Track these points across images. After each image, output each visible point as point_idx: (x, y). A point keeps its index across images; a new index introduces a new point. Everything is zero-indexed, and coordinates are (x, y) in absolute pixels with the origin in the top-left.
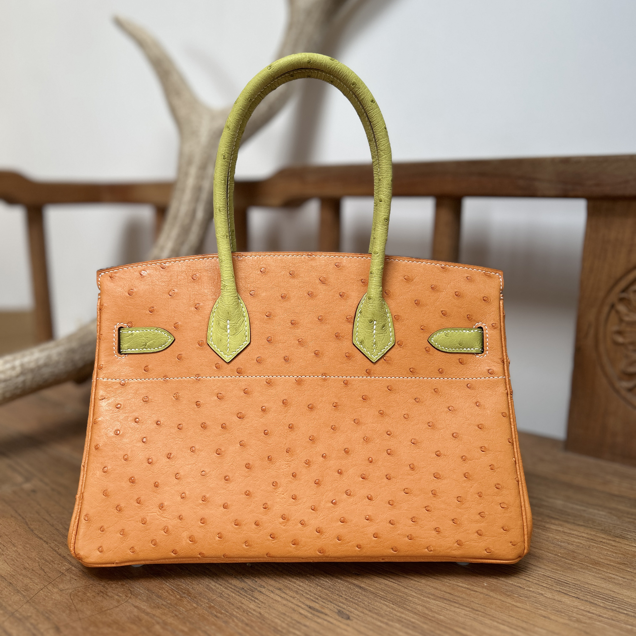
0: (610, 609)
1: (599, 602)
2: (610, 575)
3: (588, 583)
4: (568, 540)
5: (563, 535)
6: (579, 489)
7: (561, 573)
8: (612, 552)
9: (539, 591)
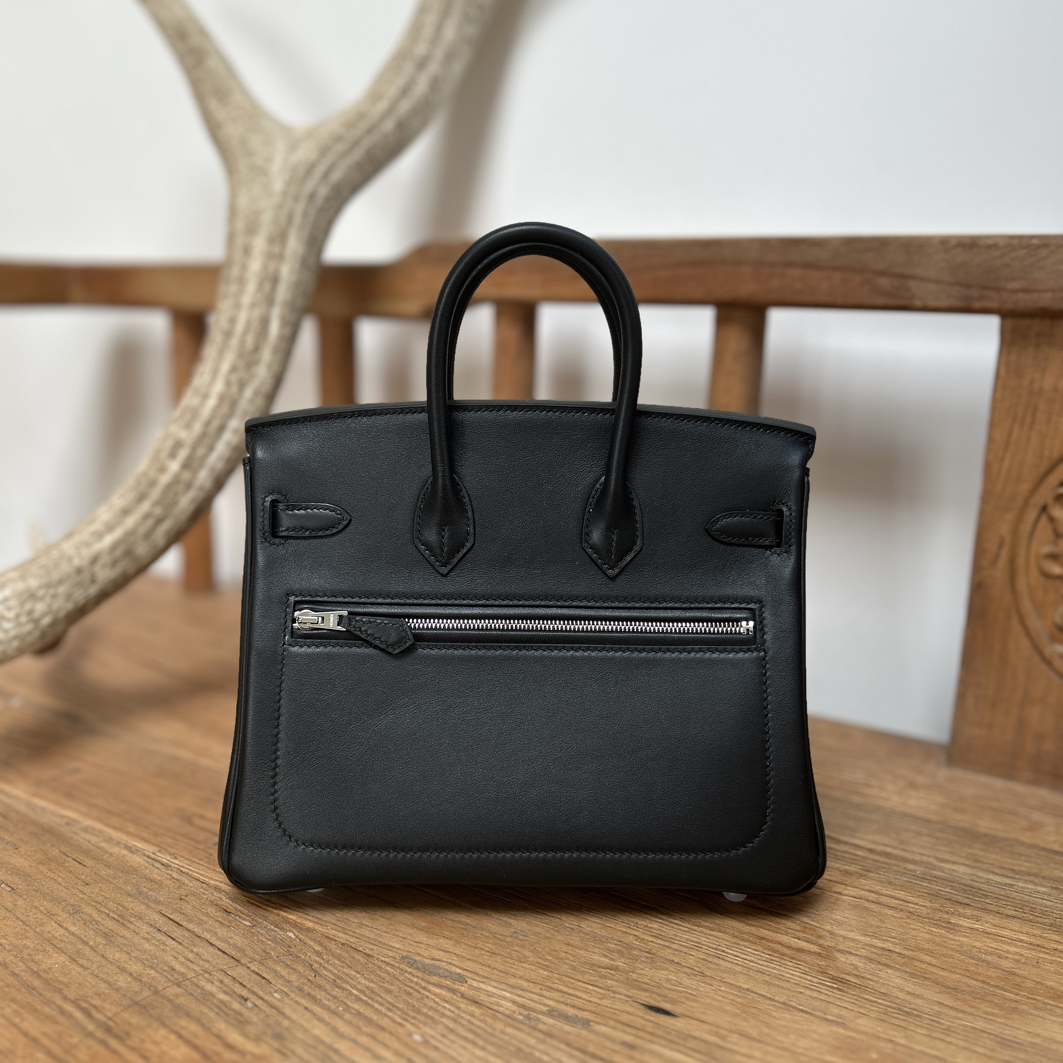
4: (997, 949)
5: (986, 940)
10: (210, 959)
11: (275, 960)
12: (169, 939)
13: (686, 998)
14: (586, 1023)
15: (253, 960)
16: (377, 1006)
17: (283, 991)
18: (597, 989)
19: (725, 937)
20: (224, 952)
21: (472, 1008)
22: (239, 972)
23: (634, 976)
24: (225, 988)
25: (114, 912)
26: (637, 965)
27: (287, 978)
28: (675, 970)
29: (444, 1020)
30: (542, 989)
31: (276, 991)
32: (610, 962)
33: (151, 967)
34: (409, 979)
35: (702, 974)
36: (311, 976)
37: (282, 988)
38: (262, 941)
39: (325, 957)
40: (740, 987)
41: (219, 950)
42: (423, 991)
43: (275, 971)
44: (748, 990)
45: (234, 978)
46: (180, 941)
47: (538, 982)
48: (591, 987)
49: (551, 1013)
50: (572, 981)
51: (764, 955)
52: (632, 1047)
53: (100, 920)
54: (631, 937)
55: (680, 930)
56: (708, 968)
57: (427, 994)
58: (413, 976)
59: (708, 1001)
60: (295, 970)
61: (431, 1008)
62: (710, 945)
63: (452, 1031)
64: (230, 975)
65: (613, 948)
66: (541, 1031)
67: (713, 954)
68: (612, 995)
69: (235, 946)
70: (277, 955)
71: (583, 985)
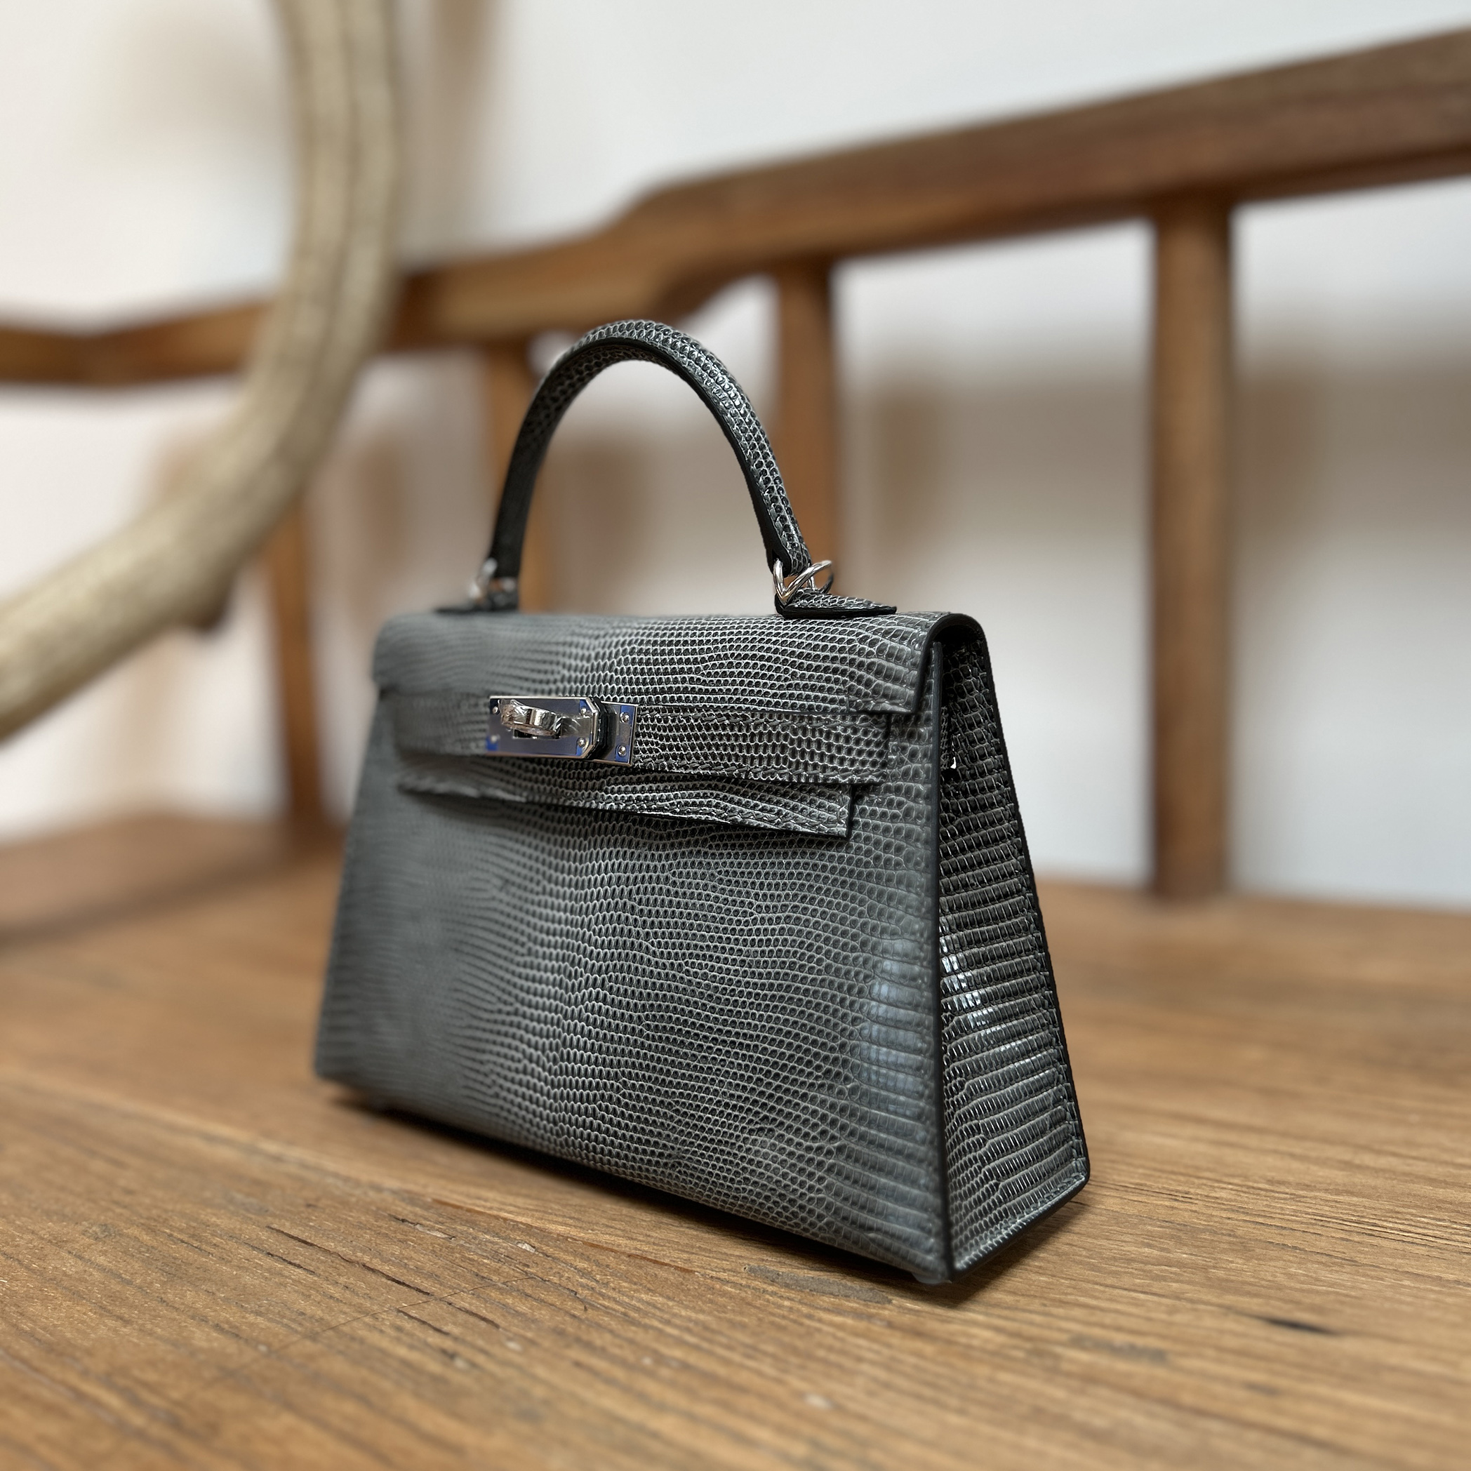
10: (373, 1294)
11: (500, 1289)
12: (290, 1267)
13: (1343, 1303)
14: (1158, 1356)
15: (456, 1291)
16: (721, 1351)
17: (525, 1338)
18: (1155, 1298)
19: (1367, 1204)
20: (398, 1282)
21: (918, 1345)
22: (429, 1310)
23: (1221, 1273)
24: (405, 1338)
25: (181, 1231)
26: (1219, 1256)
27: (529, 1315)
28: (1298, 1260)
29: (865, 1367)
30: (1045, 1305)
31: (510, 1339)
32: (1163, 1254)
33: (258, 1313)
34: (773, 1304)
35: (1353, 1262)
36: (575, 1309)
37: (522, 1332)
38: (469, 1259)
39: (598, 1277)
40: (1440, 1278)
41: (388, 1278)
42: (807, 1322)
43: (505, 1305)
44: (1458, 1282)
45: (424, 1323)
46: (312, 1269)
47: (1032, 1293)
48: (1142, 1296)
49: (1078, 1342)
50: (1101, 1288)
51: (1458, 1227)
52: (1271, 1391)
53: (155, 1244)
54: (1186, 1214)
55: (1275, 1198)
56: (1361, 1252)
57: (818, 1325)
58: (781, 1297)
59: (1387, 1305)
60: (542, 1301)
61: (830, 1349)
62: (1345, 1217)
63: (887, 1386)
64: (415, 1318)
65: (1159, 1232)
66: (1069, 1375)
67: (1356, 1229)
68: (1189, 1305)
69: (418, 1271)
70: (502, 1280)
71: (1125, 1293)
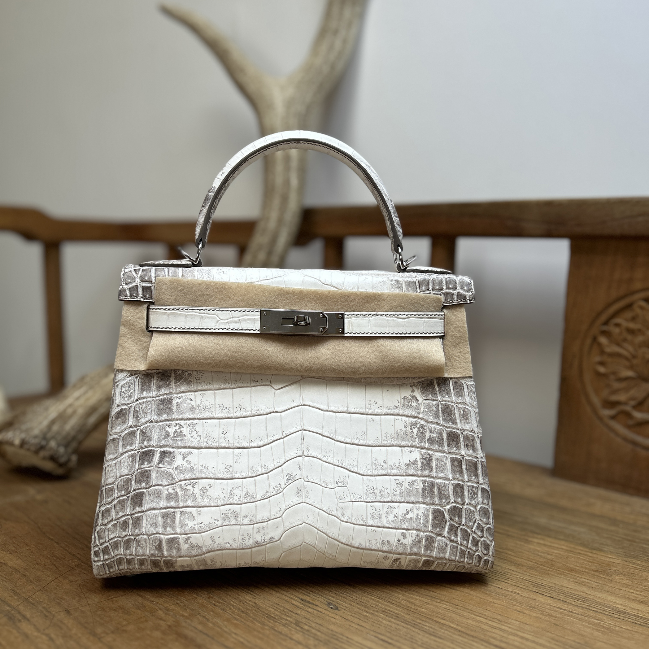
0: (581, 607)
1: (571, 601)
2: (585, 580)
3: (562, 586)
6: (563, 510)
7: (539, 577)
8: (588, 561)
9: (516, 591)
